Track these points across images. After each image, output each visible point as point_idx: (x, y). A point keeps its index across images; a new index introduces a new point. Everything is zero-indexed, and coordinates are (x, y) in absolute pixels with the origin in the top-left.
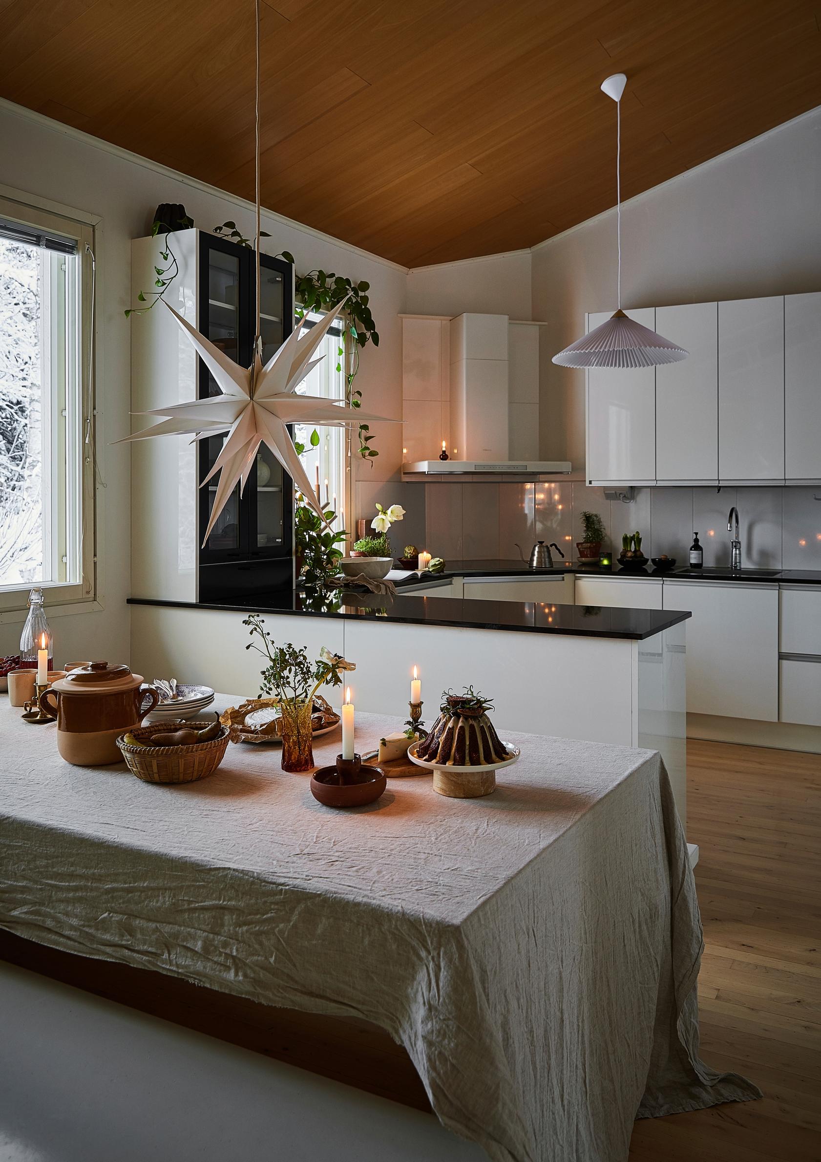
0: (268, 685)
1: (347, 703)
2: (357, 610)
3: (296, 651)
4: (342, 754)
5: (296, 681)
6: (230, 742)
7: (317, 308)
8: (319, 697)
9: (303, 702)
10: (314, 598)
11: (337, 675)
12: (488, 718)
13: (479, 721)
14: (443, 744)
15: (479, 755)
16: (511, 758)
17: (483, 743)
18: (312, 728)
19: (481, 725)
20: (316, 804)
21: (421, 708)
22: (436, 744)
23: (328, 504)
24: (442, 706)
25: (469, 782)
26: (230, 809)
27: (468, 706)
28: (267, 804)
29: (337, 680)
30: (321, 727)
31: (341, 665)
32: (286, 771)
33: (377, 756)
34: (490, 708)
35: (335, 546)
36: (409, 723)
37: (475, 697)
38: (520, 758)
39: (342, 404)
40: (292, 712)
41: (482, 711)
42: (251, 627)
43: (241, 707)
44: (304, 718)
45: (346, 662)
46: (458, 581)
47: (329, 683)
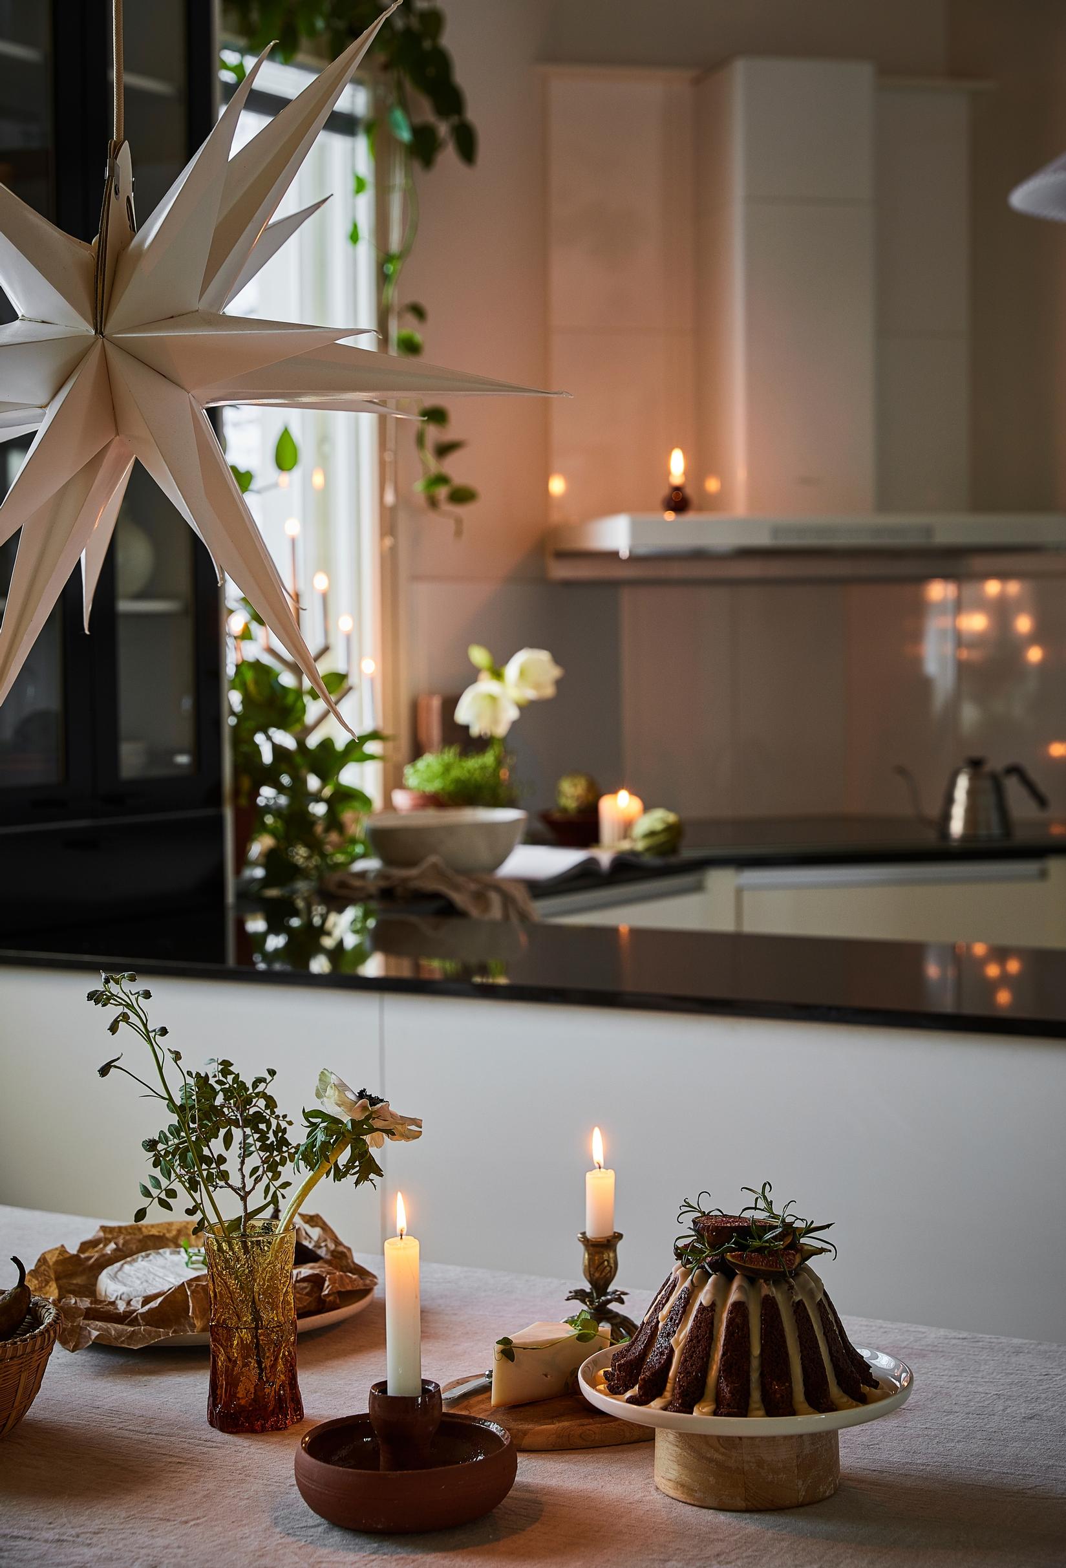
0: (164, 1182)
1: (398, 1232)
2: (417, 967)
3: (243, 1083)
4: (385, 1382)
5: (247, 1170)
6: (57, 1346)
7: (286, 51)
8: (313, 1220)
9: (267, 1229)
10: (289, 931)
11: (367, 1151)
12: (817, 1280)
13: (791, 1287)
14: (682, 1353)
15: (791, 1386)
16: (886, 1396)
17: (801, 1351)
18: (297, 1309)
19: (797, 1299)
20: (311, 1522)
21: (615, 1251)
22: (662, 1354)
23: (326, 649)
24: (681, 1243)
25: (760, 1463)
26: (63, 1534)
27: (757, 1243)
28: (168, 1520)
29: (367, 1167)
30: (322, 1306)
31: (378, 1124)
32: (222, 1430)
33: (487, 1388)
34: (822, 1251)
35: (350, 776)
36: (580, 1295)
37: (775, 1217)
38: (912, 1399)
39: (366, 343)
40: (238, 1260)
41: (798, 1260)
42: (113, 1011)
43: (85, 1246)
44: (271, 1278)
45: (392, 1115)
46: (721, 881)
47: (344, 1176)
